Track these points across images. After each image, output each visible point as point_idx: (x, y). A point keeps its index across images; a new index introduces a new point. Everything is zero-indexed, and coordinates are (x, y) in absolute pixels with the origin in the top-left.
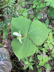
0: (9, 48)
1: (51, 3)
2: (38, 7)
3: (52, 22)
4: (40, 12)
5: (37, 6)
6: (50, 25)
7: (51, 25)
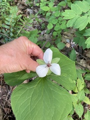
0: (3, 103)
1: (77, 22)
2: (58, 28)
3: (87, 55)
4: (65, 35)
5: (54, 25)
6: (82, 60)
7: (85, 59)
